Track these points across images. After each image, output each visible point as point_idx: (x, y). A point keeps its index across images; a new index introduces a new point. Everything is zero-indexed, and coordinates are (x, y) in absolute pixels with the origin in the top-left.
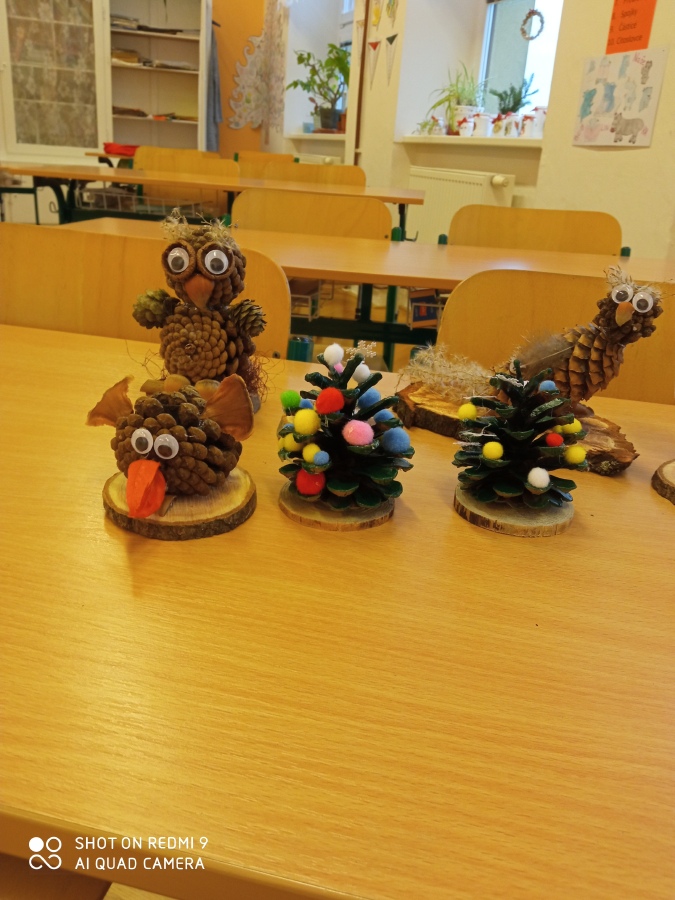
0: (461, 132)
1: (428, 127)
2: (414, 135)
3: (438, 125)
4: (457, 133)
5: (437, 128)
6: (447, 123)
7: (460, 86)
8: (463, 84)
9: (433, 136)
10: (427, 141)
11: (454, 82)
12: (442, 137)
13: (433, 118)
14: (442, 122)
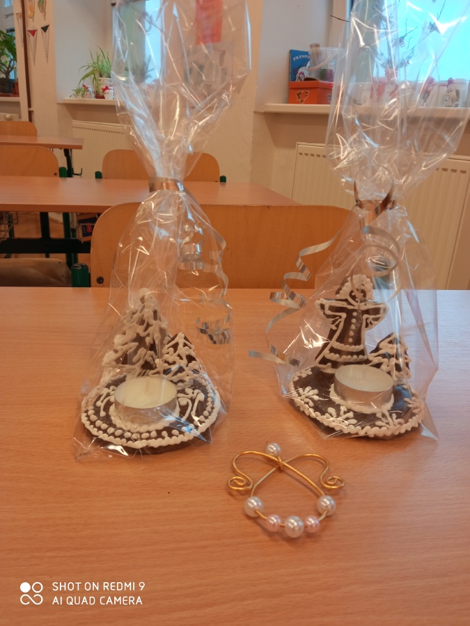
0: (105, 96)
1: (81, 92)
2: (71, 98)
3: (88, 91)
4: (103, 97)
5: (88, 93)
6: (95, 90)
7: (100, 63)
8: (102, 62)
9: (85, 99)
10: (82, 102)
11: (95, 60)
12: (92, 100)
13: (84, 86)
14: (90, 89)
